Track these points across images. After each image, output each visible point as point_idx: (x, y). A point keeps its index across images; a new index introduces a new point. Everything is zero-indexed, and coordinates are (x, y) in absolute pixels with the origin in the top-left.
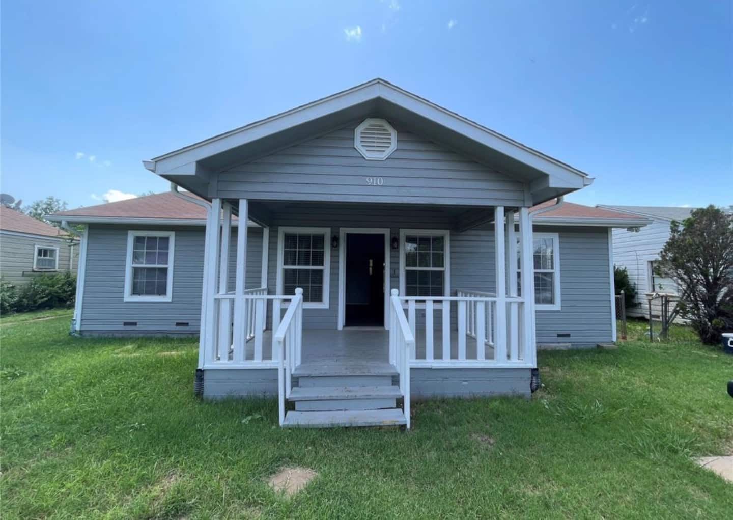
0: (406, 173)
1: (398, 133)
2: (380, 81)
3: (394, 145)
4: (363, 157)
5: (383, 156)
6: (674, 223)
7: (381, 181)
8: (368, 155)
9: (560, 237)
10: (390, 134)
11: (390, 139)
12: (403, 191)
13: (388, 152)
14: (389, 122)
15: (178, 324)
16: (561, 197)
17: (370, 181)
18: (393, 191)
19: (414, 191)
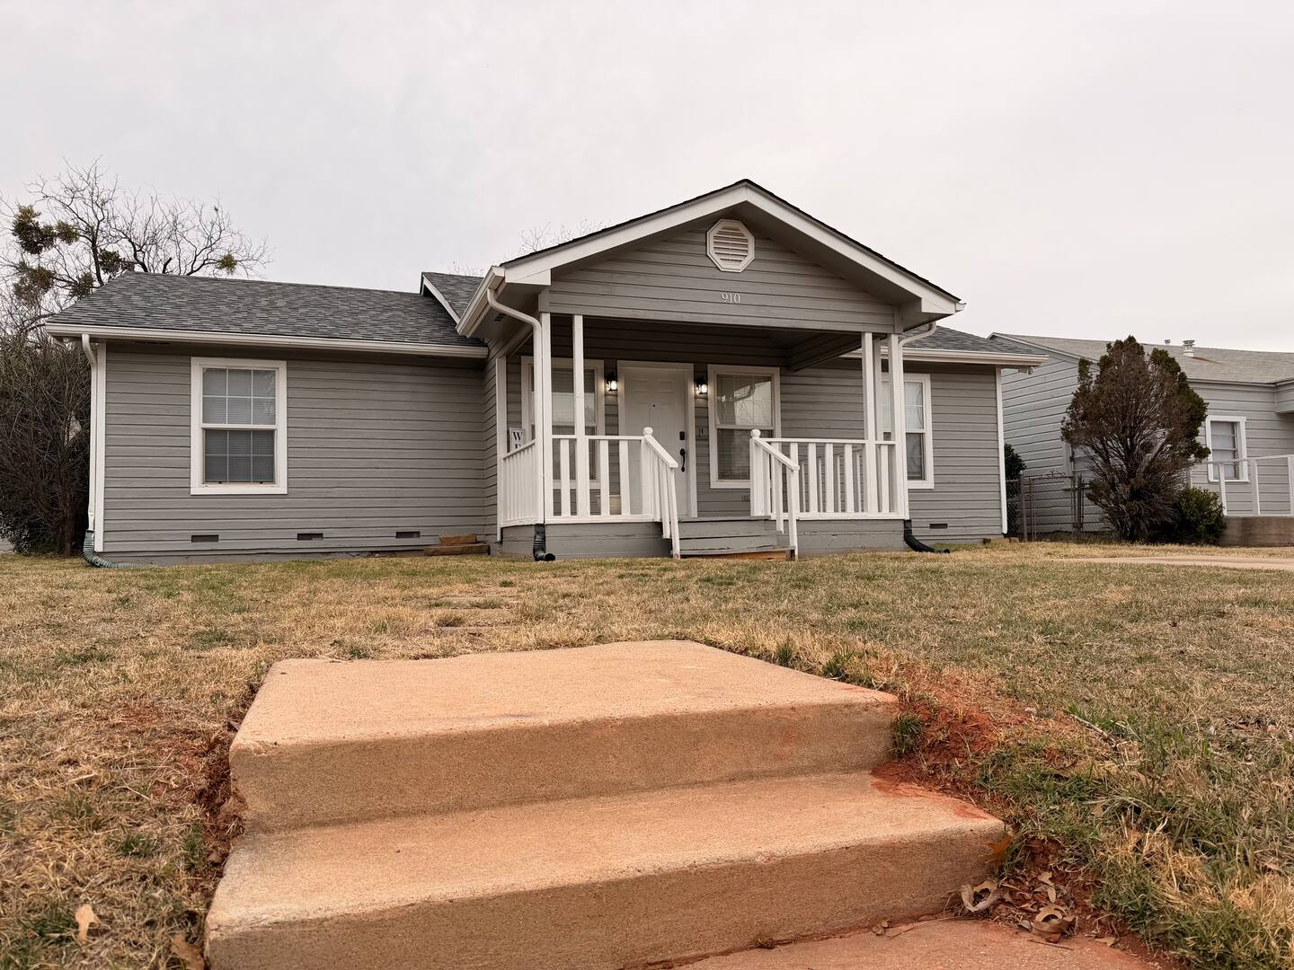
0: (766, 289)
1: (755, 238)
2: (747, 183)
3: (751, 255)
4: (717, 268)
5: (740, 267)
6: (1084, 364)
7: (737, 298)
8: (724, 266)
9: (932, 380)
10: (746, 241)
11: (747, 246)
12: (763, 311)
13: (746, 262)
14: (746, 226)
15: (301, 537)
16: (933, 323)
17: (726, 297)
18: (752, 311)
19: (776, 312)
